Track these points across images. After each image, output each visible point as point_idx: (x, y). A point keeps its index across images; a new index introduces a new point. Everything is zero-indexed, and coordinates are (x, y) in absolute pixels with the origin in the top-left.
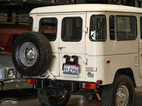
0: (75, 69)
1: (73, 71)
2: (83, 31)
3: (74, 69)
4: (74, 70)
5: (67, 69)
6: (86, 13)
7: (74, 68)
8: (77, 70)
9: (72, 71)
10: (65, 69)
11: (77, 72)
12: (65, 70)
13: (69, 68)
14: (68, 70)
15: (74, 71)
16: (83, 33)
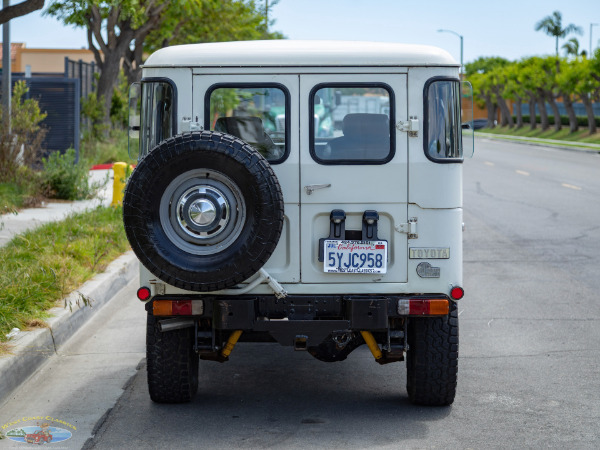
0: (371, 257)
1: (364, 261)
2: (397, 131)
3: (369, 254)
4: (369, 259)
5: (340, 258)
6: (405, 70)
7: (366, 252)
8: (379, 258)
9: (360, 263)
10: (330, 258)
11: (379, 264)
12: (331, 262)
13: (346, 253)
14: (345, 260)
15: (370, 263)
16: (401, 137)
